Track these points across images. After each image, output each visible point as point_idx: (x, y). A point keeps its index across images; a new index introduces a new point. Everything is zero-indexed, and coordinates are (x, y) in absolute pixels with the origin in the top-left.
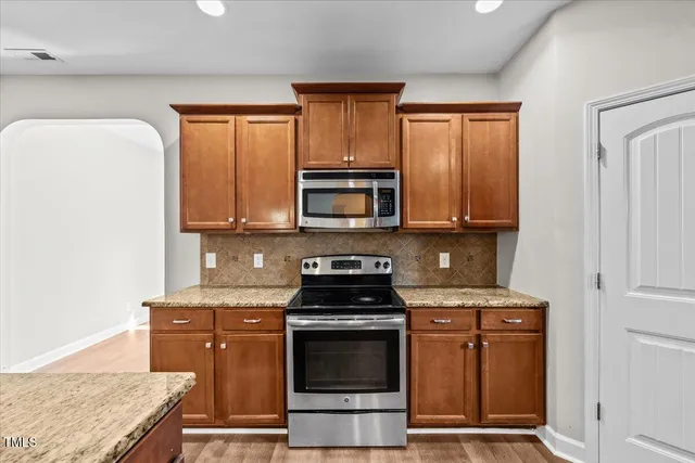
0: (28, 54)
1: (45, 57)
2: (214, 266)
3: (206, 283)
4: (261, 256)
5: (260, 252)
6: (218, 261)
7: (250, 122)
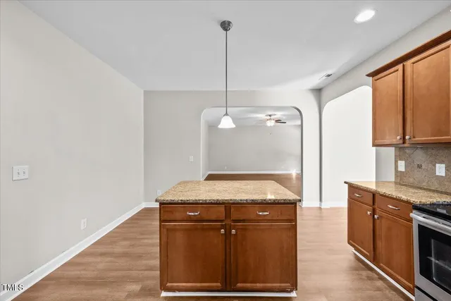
0: (324, 78)
1: (329, 76)
2: (404, 170)
3: (399, 181)
4: (443, 166)
5: (441, 162)
6: (406, 167)
7: (413, 63)
